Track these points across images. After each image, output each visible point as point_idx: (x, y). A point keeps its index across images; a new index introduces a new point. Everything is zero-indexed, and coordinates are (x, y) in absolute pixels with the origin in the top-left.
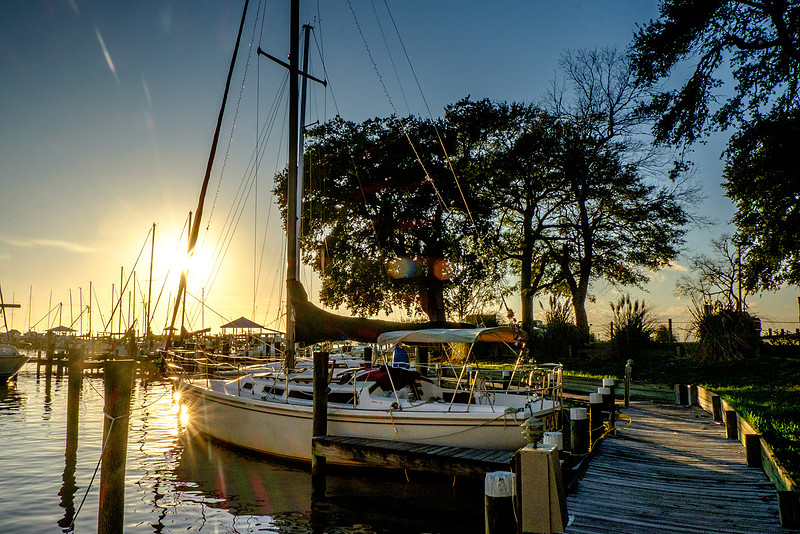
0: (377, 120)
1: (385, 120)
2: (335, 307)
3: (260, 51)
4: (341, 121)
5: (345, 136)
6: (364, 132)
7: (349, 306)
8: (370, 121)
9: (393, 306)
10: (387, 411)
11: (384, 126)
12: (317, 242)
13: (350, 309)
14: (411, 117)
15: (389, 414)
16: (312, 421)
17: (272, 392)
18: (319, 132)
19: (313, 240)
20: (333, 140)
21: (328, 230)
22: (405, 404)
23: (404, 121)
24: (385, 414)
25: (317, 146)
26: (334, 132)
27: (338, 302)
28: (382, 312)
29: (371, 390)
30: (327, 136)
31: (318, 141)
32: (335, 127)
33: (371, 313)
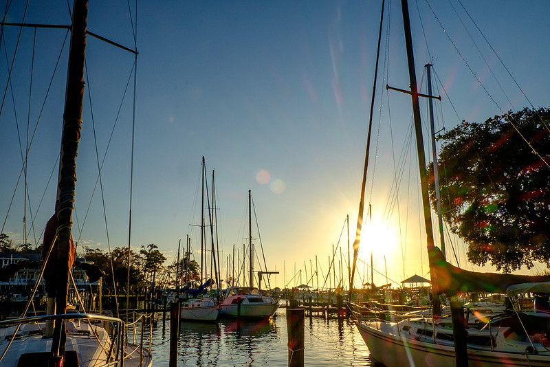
0: (497, 117)
1: (503, 117)
2: (481, 265)
3: (388, 87)
4: (467, 124)
5: (472, 134)
6: (487, 129)
7: (493, 264)
8: (490, 120)
9: (533, 262)
10: (523, 354)
11: (503, 121)
12: (460, 215)
13: (495, 266)
14: (526, 110)
15: (525, 357)
16: (455, 359)
17: (424, 334)
18: (451, 135)
19: (458, 215)
20: (463, 139)
21: (466, 206)
22: (540, 348)
23: (520, 114)
24: (521, 357)
25: (451, 146)
26: (463, 133)
27: (484, 261)
28: (524, 266)
29: (506, 335)
30: (458, 137)
31: (451, 142)
32: (462, 129)
33: (514, 268)
